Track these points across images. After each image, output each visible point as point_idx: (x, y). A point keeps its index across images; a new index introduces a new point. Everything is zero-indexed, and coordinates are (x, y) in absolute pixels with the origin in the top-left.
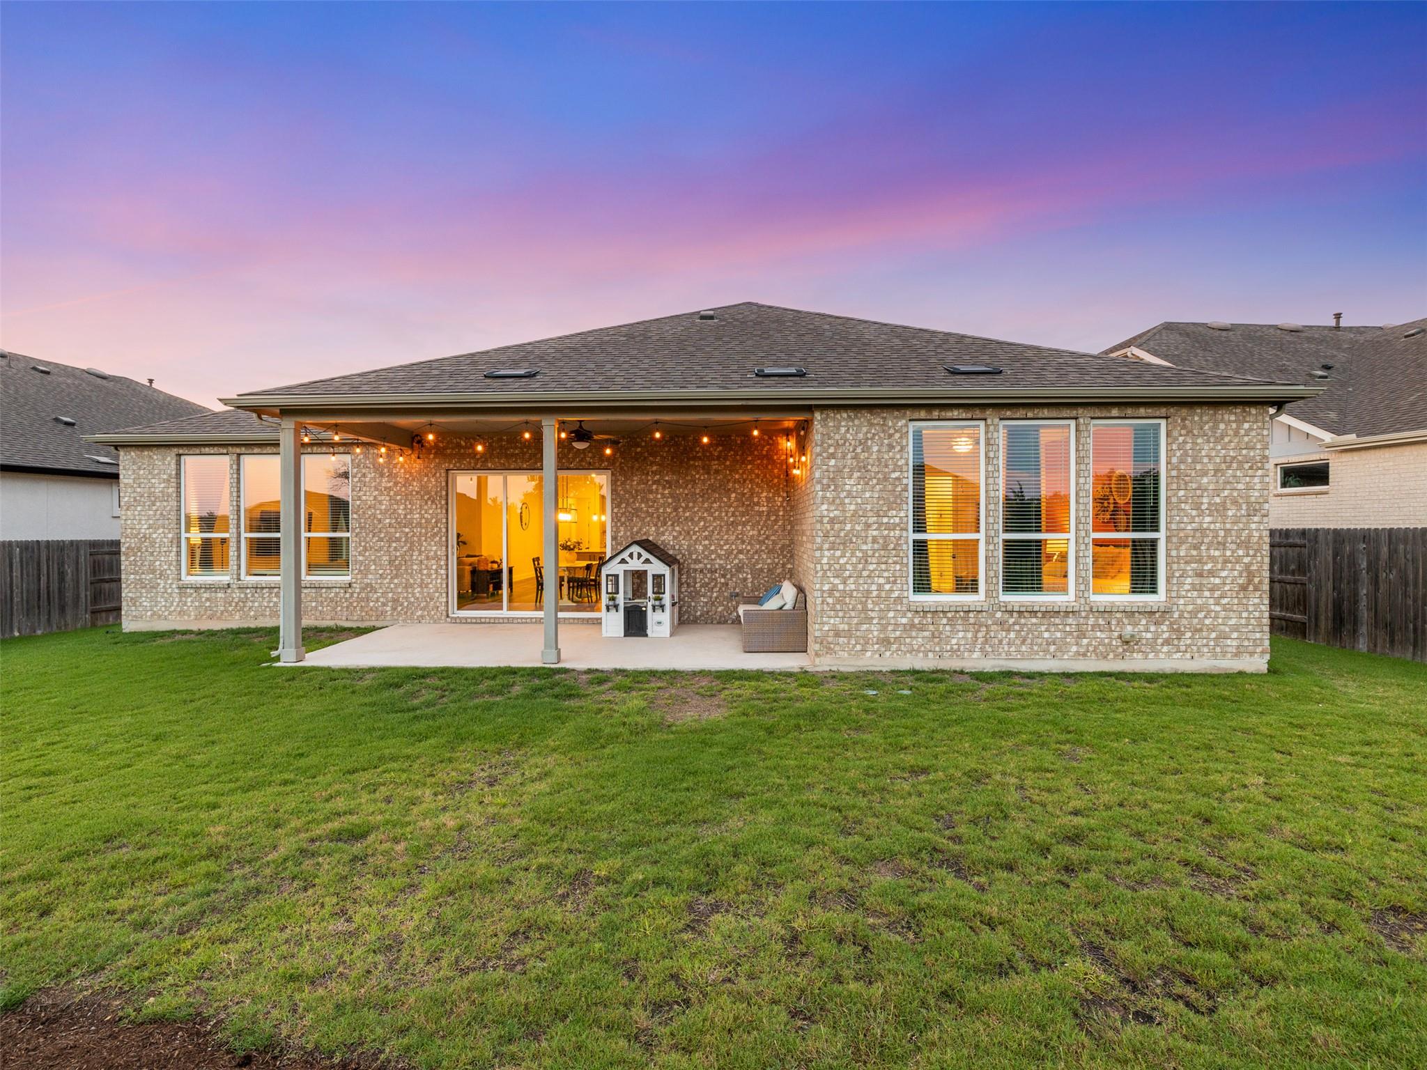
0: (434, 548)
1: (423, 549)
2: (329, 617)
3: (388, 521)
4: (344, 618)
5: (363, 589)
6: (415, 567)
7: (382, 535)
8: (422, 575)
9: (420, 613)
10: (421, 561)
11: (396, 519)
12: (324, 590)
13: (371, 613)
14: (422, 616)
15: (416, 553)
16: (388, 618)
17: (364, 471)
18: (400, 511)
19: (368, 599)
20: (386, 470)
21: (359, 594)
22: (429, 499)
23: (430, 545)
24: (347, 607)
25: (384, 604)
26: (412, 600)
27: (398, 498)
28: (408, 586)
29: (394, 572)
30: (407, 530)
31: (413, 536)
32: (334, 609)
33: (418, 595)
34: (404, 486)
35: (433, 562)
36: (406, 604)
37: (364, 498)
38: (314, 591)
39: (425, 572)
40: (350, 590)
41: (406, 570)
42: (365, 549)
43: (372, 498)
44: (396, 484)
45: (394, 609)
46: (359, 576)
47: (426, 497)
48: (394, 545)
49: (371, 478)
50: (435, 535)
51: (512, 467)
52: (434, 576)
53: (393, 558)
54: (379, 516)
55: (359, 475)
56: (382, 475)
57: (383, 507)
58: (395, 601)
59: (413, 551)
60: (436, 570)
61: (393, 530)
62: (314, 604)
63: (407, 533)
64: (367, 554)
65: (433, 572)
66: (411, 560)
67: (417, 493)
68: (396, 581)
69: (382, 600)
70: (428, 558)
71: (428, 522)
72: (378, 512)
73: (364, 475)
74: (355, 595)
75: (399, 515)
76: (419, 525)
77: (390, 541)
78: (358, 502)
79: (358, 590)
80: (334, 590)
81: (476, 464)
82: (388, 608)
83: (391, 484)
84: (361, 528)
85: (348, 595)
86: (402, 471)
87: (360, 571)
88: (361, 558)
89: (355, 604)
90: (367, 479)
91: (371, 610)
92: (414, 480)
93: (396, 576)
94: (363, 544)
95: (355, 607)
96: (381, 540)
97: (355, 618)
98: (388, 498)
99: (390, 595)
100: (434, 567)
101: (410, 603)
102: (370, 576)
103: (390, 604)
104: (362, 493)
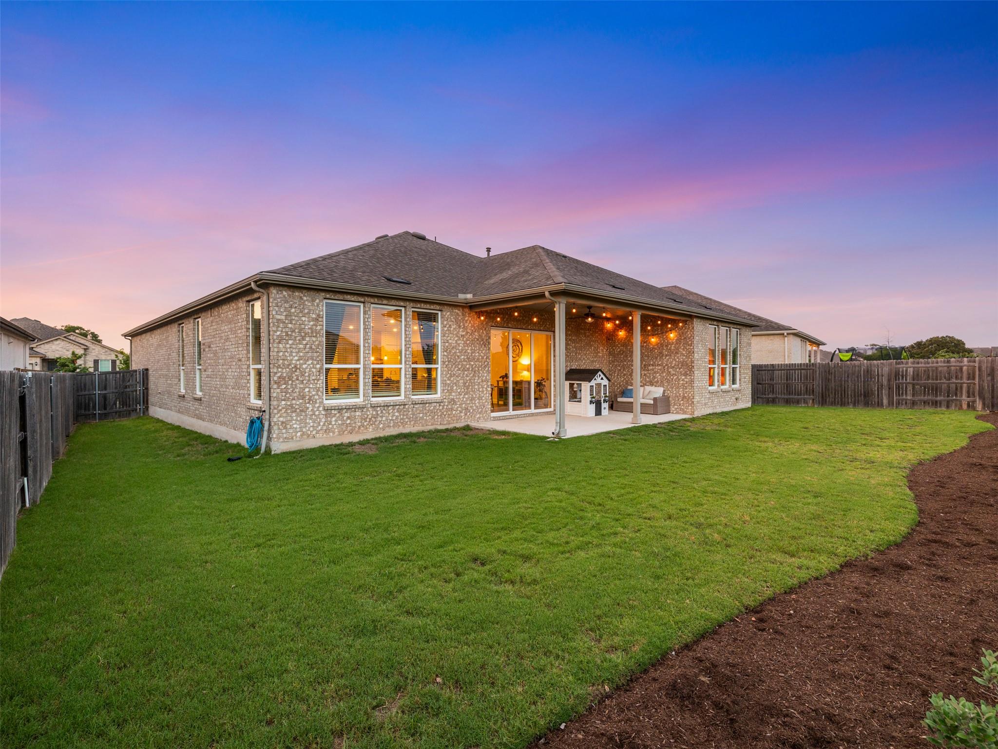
0: (486, 374)
1: (480, 375)
2: (430, 424)
3: (463, 357)
4: (439, 423)
5: (449, 402)
6: (476, 387)
7: (460, 367)
8: (480, 391)
9: (478, 416)
10: (479, 383)
11: (467, 356)
12: (427, 405)
13: (453, 418)
14: (479, 418)
15: (477, 378)
16: (463, 421)
17: (450, 323)
18: (469, 351)
19: (452, 409)
20: (462, 324)
21: (447, 406)
22: (483, 344)
23: (483, 372)
24: (441, 415)
25: (461, 412)
26: (475, 408)
27: (468, 342)
28: (472, 399)
29: (466, 390)
30: (472, 363)
31: (475, 367)
32: (433, 418)
33: (477, 405)
34: (471, 334)
35: (485, 383)
36: (471, 411)
37: (450, 341)
38: (421, 405)
39: (481, 390)
40: (442, 404)
41: (472, 389)
42: (451, 376)
43: (454, 342)
44: (467, 333)
45: (466, 414)
46: (447, 394)
47: (482, 343)
48: (466, 373)
49: (454, 329)
50: (485, 367)
51: (519, 327)
52: (485, 392)
53: (465, 381)
54: (458, 354)
55: (448, 326)
56: (460, 327)
57: (460, 348)
58: (466, 409)
59: (476, 377)
60: (486, 388)
61: (465, 363)
62: (421, 415)
63: (472, 365)
64: (452, 379)
65: (484, 389)
66: (474, 383)
67: (478, 339)
68: (466, 396)
69: (459, 409)
70: (482, 381)
71: (483, 358)
72: (458, 351)
73: (450, 326)
74: (445, 407)
75: (468, 353)
76: (478, 359)
77: (464, 370)
78: (447, 344)
79: (446, 404)
80: (433, 405)
81: (504, 324)
82: (463, 414)
83: (464, 333)
84: (449, 361)
85: (441, 408)
86: (470, 325)
87: (448, 390)
88: (448, 382)
89: (445, 413)
90: (452, 329)
91: (454, 416)
92: (475, 331)
93: (466, 393)
94: (450, 372)
95: (445, 415)
96: (459, 370)
97: (445, 422)
98: (463, 342)
99: (464, 405)
100: (485, 386)
101: (474, 410)
102: (453, 394)
103: (463, 411)
104: (449, 338)
